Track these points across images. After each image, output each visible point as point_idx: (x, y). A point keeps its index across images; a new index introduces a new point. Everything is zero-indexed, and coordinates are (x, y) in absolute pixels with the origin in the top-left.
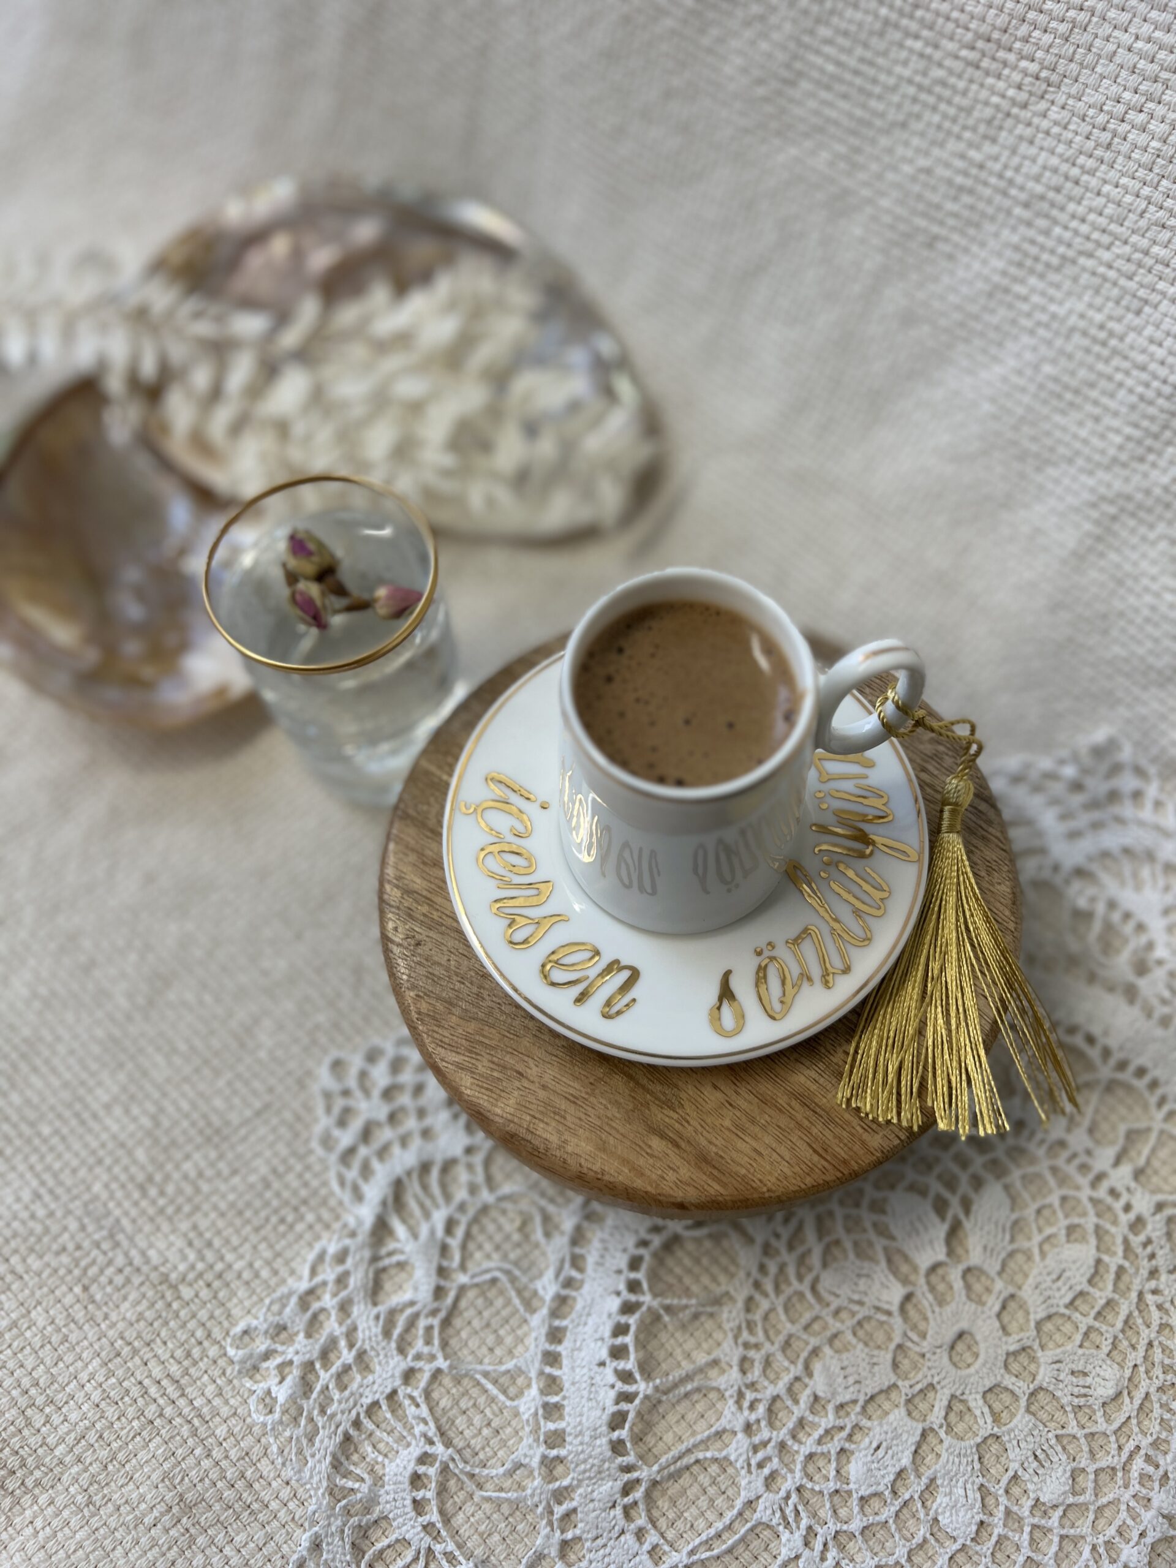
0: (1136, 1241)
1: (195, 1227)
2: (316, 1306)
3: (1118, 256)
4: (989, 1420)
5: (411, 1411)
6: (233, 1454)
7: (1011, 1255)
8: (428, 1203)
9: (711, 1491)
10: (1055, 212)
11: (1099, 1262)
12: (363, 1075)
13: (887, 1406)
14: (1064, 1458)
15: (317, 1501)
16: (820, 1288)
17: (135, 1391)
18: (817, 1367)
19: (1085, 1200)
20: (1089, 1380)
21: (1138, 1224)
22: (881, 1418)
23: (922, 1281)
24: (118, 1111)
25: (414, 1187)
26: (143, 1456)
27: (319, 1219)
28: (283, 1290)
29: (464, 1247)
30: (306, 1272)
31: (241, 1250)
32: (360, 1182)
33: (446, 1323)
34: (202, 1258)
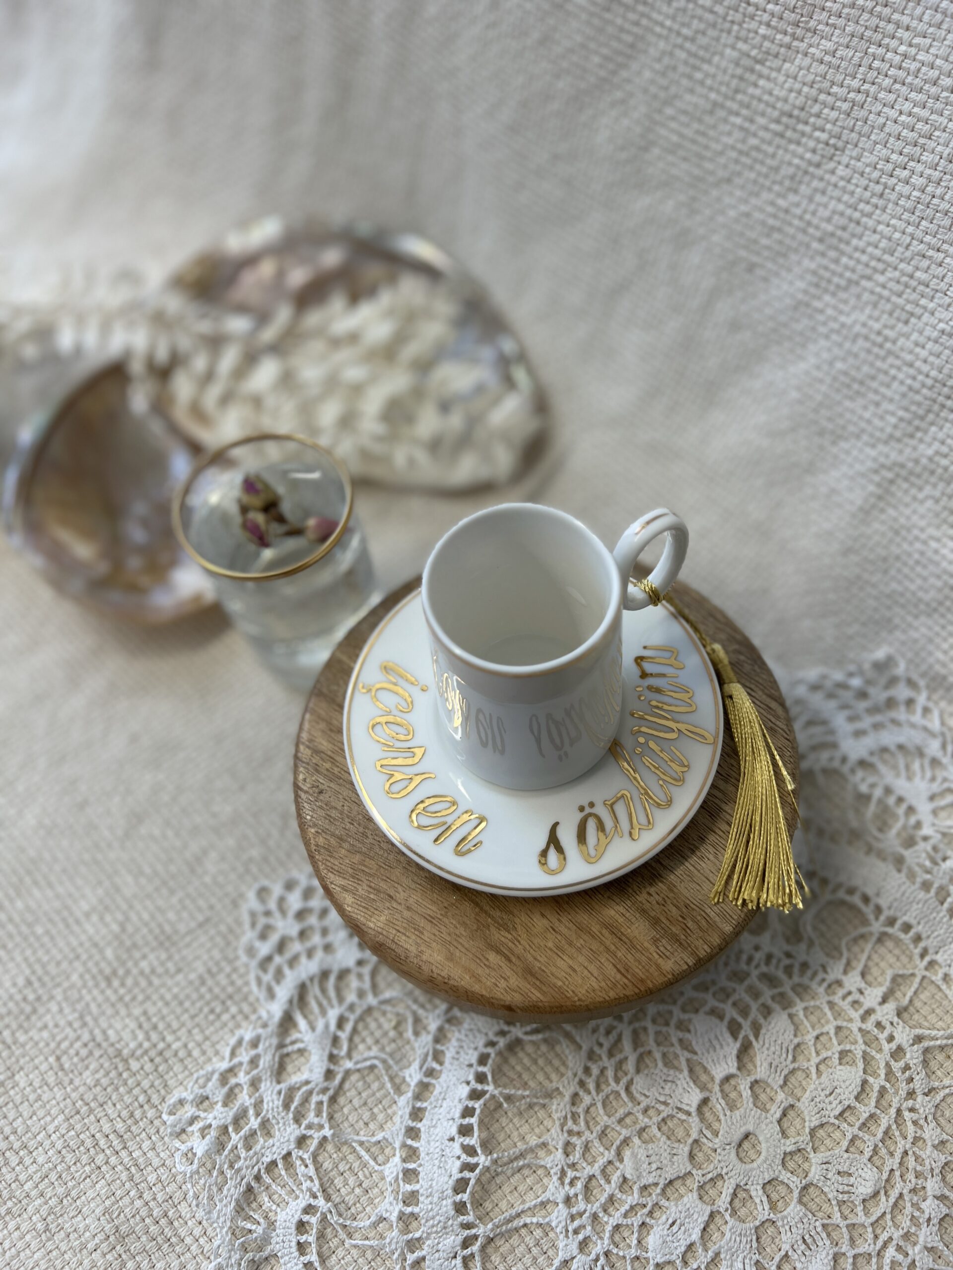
0: (896, 1066)
1: (145, 1013)
2: (233, 1081)
3: (890, 279)
4: (767, 1207)
5: (301, 1169)
6: (160, 1197)
7: (793, 1072)
8: (325, 1002)
9: (535, 1251)
10: (842, 246)
11: (864, 1082)
12: (281, 901)
13: (682, 1190)
14: (828, 1243)
15: (221, 1237)
16: (633, 1089)
17: (89, 1143)
18: (627, 1153)
19: (855, 1030)
20: (852, 1180)
21: (898, 1053)
22: (677, 1200)
23: (717, 1088)
24: (95, 918)
25: (314, 990)
26: (91, 1194)
27: (241, 1011)
28: (209, 1068)
29: (351, 1040)
30: (227, 1052)
31: (179, 1033)
32: (273, 984)
33: (333, 1100)
34: (148, 1039)
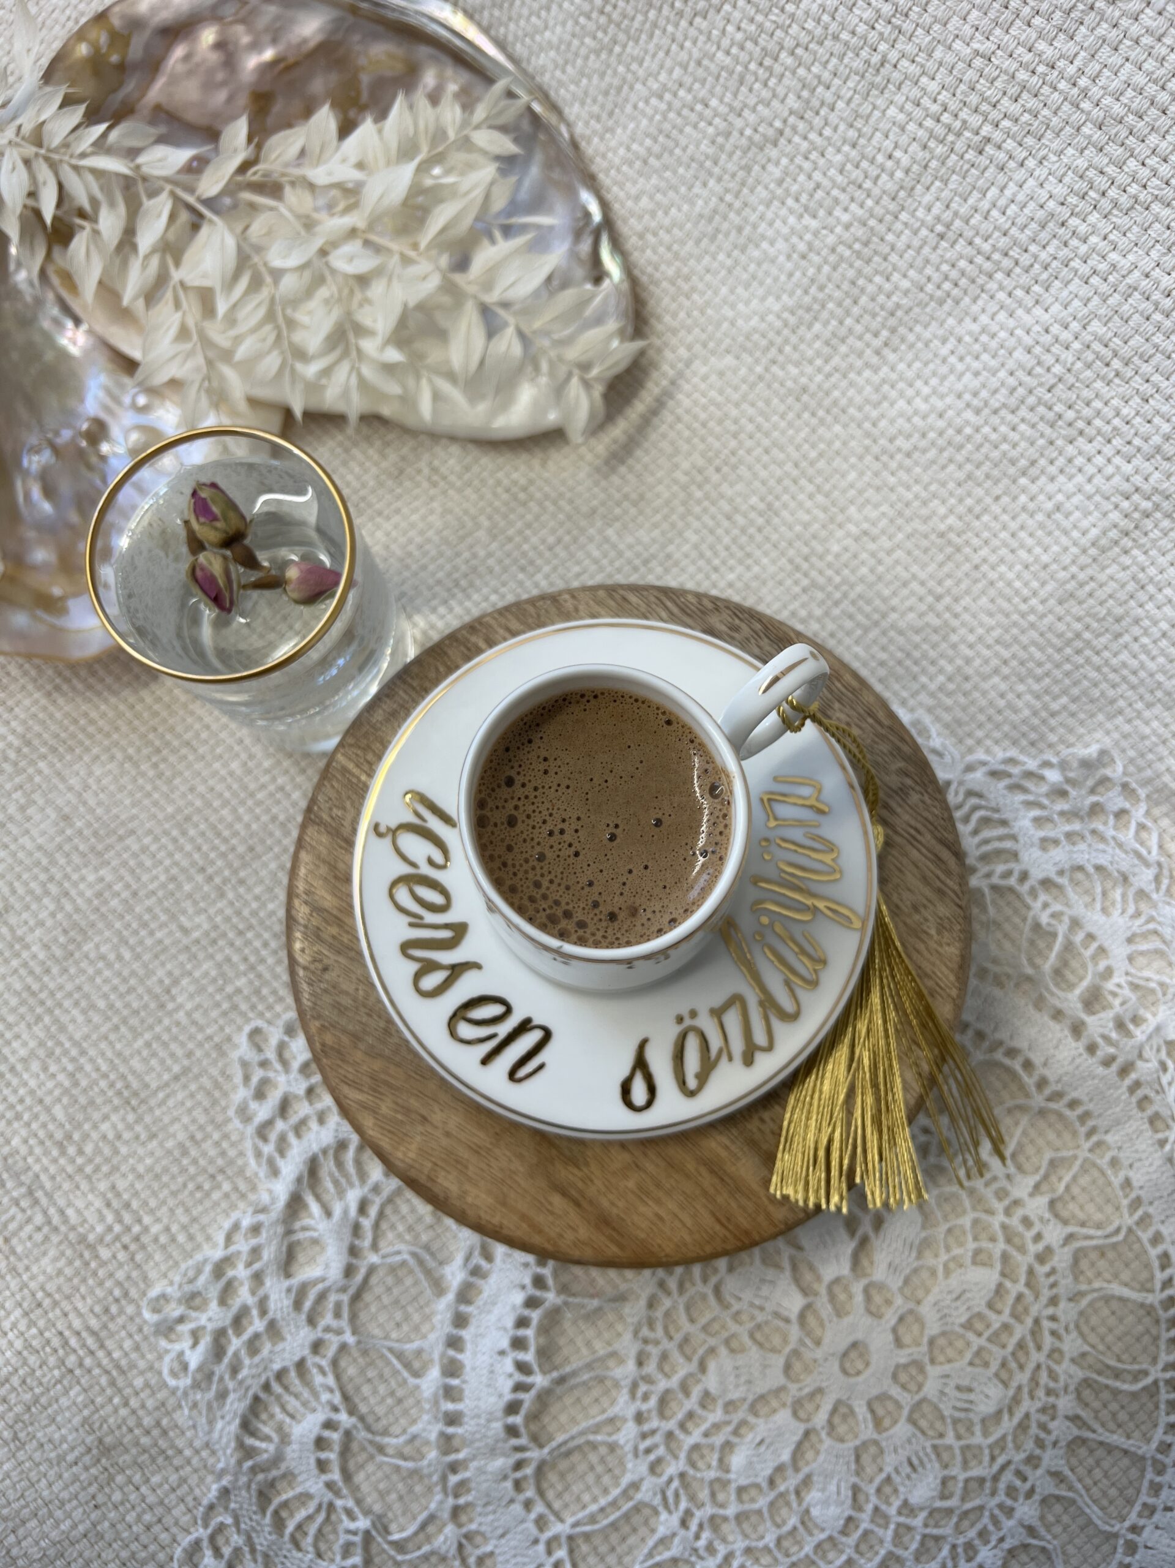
0: (1041, 1270)
1: (113, 1187)
2: (230, 1273)
4: (871, 1425)
5: (318, 1379)
6: (150, 1404)
7: (916, 1271)
8: (343, 1181)
9: (599, 1469)
11: (1000, 1286)
12: (281, 1048)
13: (774, 1403)
14: (937, 1465)
15: (226, 1458)
16: (723, 1289)
17: (56, 1342)
18: (712, 1366)
19: (997, 1226)
20: (972, 1396)
21: (1045, 1254)
22: (768, 1416)
23: (823, 1291)
24: (35, 1066)
25: (328, 1166)
26: (64, 1402)
27: (236, 1189)
28: (199, 1257)
29: (376, 1226)
30: (220, 1238)
31: (159, 1214)
32: (276, 1155)
33: (356, 1297)
34: (120, 1221)
